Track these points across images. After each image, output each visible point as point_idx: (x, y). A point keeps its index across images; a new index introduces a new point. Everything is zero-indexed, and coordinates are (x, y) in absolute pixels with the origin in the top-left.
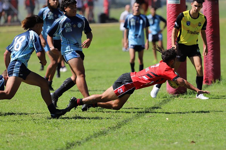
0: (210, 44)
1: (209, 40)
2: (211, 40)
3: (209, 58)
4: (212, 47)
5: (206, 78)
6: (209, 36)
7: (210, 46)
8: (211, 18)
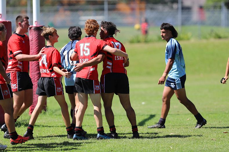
0: (36, 74)
1: (35, 70)
2: (37, 70)
3: (35, 88)
4: (38, 77)
5: (32, 109)
6: (35, 66)
7: (36, 76)
8: (37, 47)
